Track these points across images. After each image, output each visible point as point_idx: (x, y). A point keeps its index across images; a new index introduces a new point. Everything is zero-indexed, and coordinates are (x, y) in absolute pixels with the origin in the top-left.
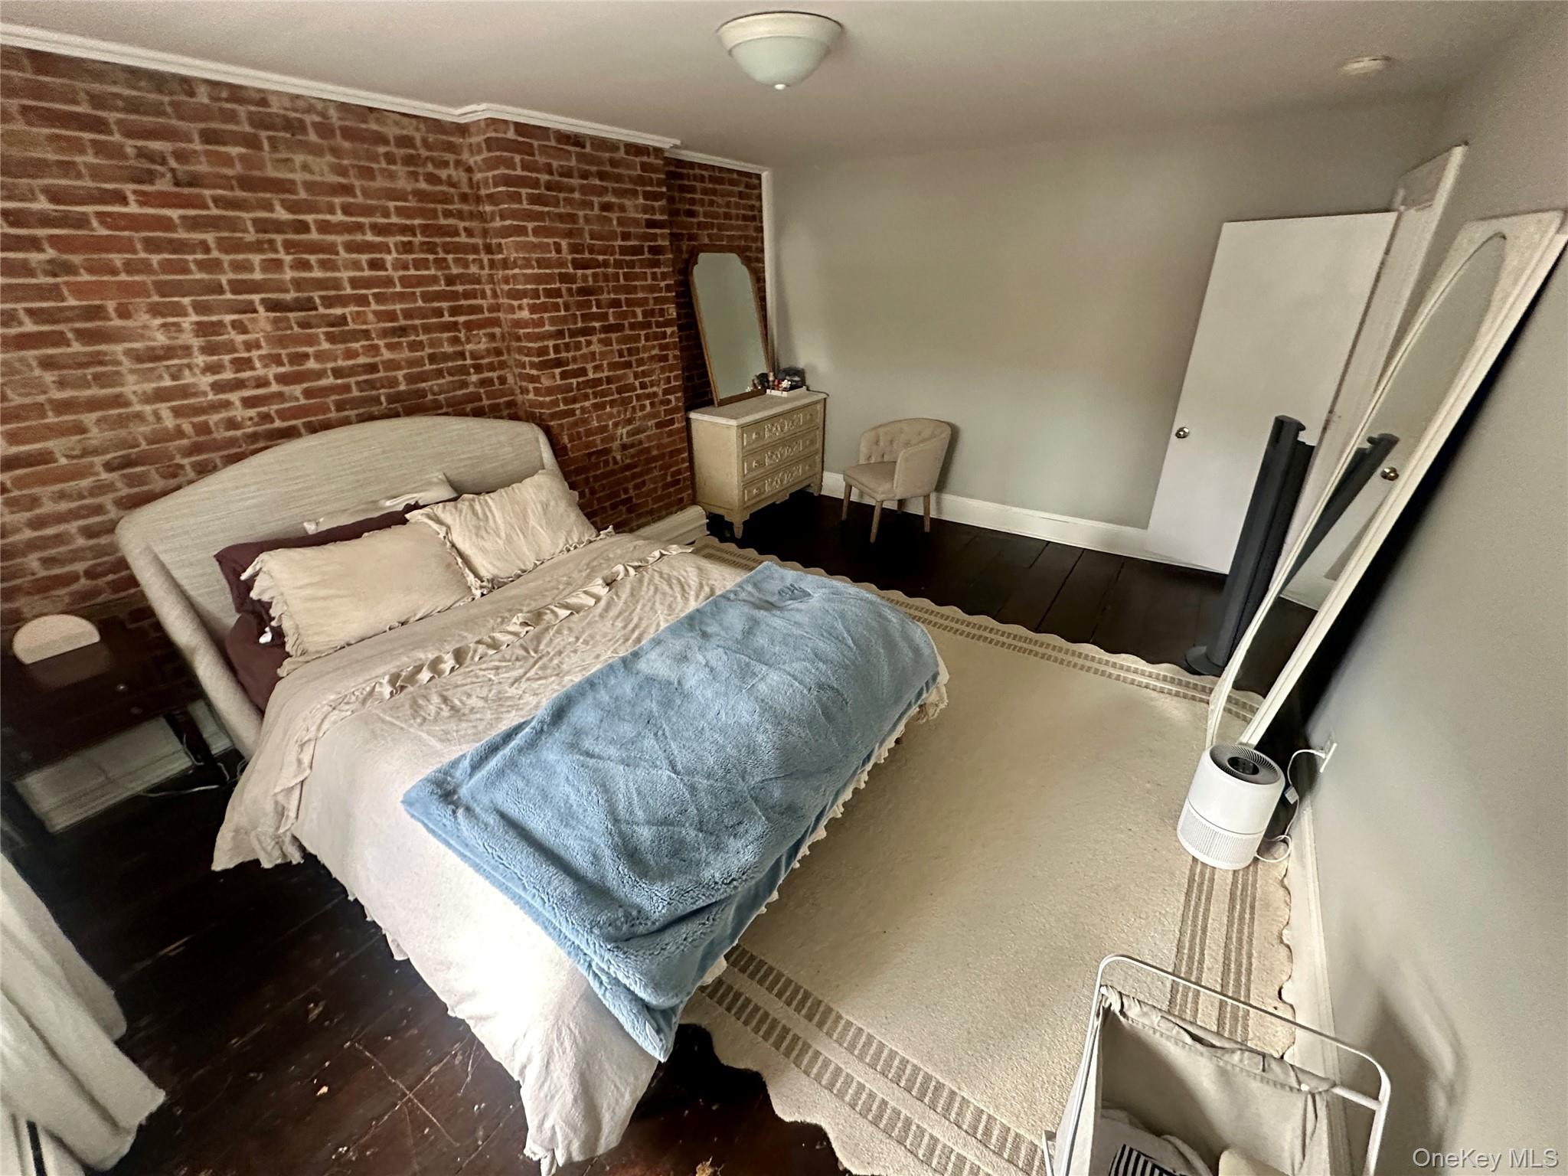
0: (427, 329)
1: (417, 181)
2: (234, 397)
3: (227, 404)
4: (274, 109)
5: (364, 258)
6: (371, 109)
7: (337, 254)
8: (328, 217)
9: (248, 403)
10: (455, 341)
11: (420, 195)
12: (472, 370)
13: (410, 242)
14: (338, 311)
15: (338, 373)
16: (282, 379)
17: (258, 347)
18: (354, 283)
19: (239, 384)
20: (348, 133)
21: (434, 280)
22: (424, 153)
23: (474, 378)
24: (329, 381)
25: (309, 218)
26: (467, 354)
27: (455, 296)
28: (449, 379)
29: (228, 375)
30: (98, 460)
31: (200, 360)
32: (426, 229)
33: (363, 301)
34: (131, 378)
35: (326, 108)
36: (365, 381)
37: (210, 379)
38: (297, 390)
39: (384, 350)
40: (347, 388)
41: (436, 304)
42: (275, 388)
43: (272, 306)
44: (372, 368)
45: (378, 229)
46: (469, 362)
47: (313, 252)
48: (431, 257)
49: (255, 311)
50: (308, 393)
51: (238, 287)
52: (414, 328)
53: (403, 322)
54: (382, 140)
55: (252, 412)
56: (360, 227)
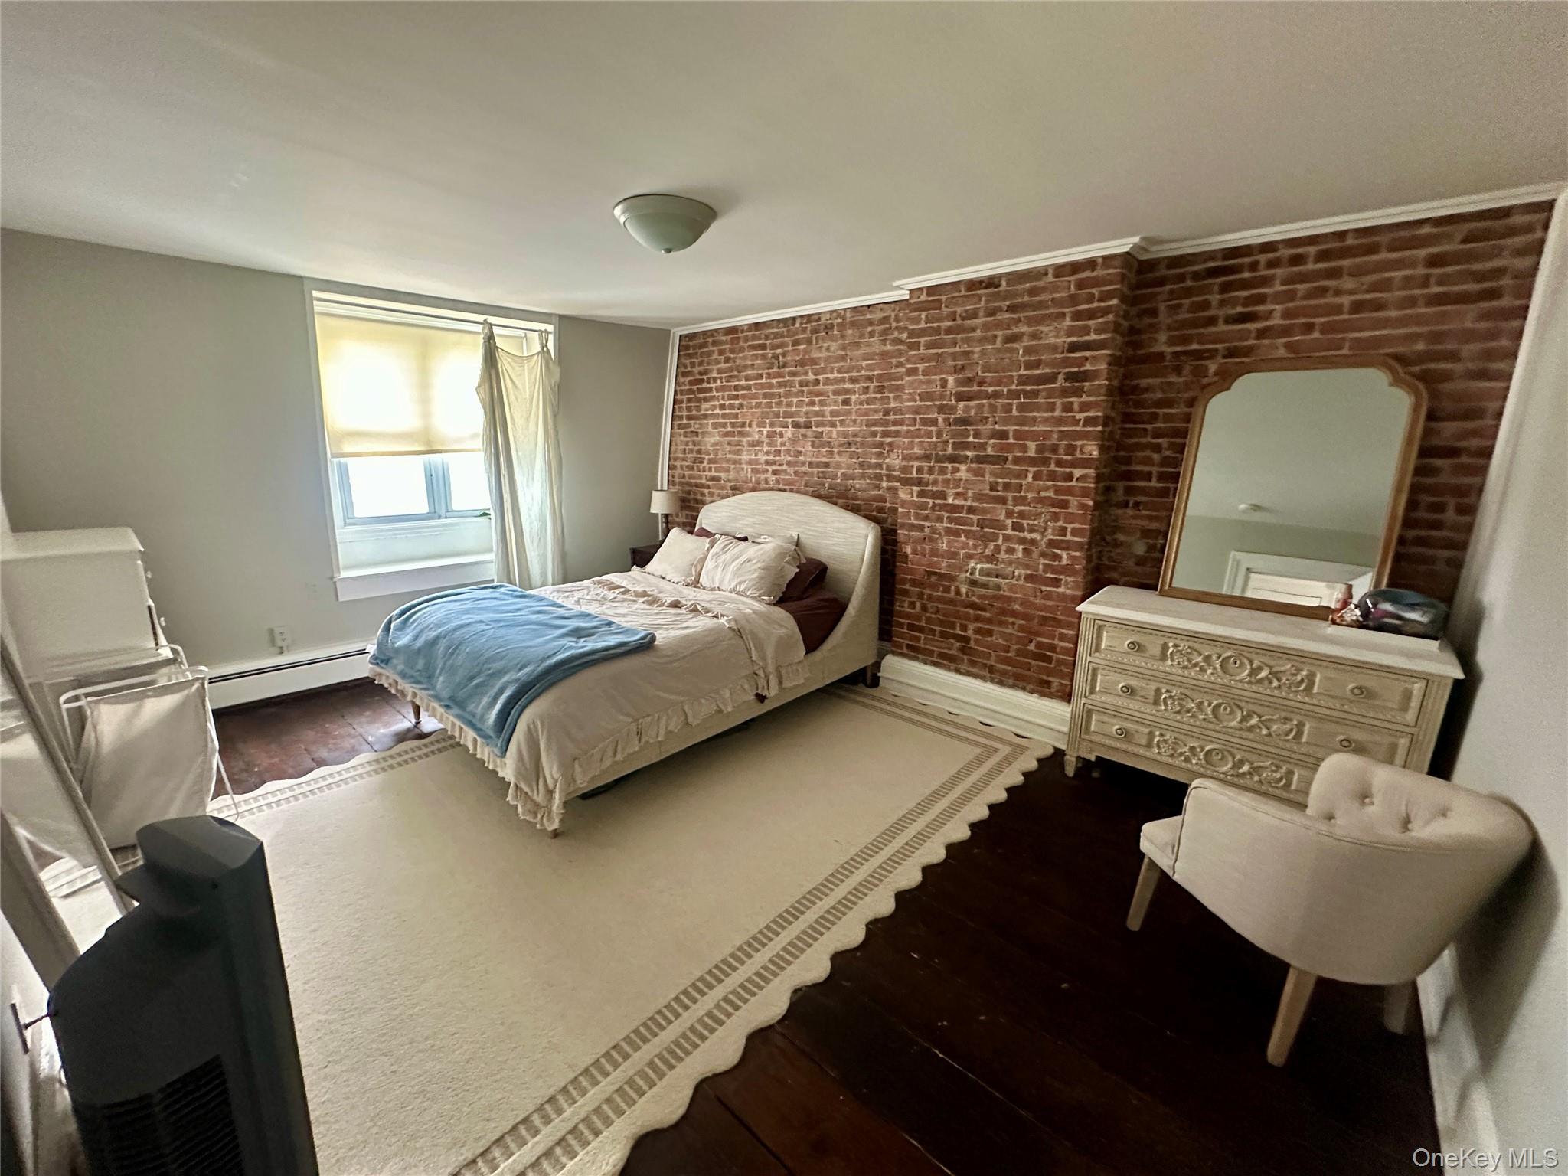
0: (863, 445)
1: (885, 345)
2: (770, 468)
3: (767, 471)
4: (822, 322)
5: (840, 398)
6: (869, 306)
7: (829, 396)
8: (830, 376)
9: (775, 473)
10: (880, 455)
11: (884, 355)
12: (884, 478)
13: (868, 387)
14: (820, 429)
15: (811, 464)
16: (789, 463)
17: (785, 445)
18: (832, 413)
19: (774, 463)
20: (853, 324)
21: (876, 411)
22: (894, 325)
23: (884, 484)
24: (806, 468)
25: (820, 377)
26: (884, 466)
27: (886, 423)
28: (868, 481)
29: (771, 457)
30: (729, 484)
31: (765, 448)
32: (880, 377)
33: (833, 425)
34: (745, 453)
35: (845, 314)
36: (822, 472)
37: (766, 457)
38: (791, 470)
39: (836, 455)
40: (812, 474)
41: (873, 429)
42: (784, 467)
43: (796, 425)
44: (827, 465)
45: (854, 380)
46: (884, 472)
47: (817, 396)
48: (879, 396)
49: (788, 427)
50: (796, 473)
51: (787, 415)
52: (856, 443)
53: (851, 439)
54: (871, 323)
55: (774, 478)
56: (843, 380)
